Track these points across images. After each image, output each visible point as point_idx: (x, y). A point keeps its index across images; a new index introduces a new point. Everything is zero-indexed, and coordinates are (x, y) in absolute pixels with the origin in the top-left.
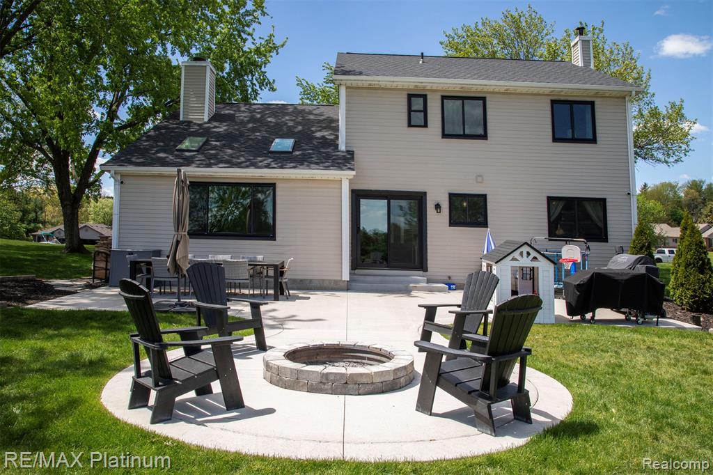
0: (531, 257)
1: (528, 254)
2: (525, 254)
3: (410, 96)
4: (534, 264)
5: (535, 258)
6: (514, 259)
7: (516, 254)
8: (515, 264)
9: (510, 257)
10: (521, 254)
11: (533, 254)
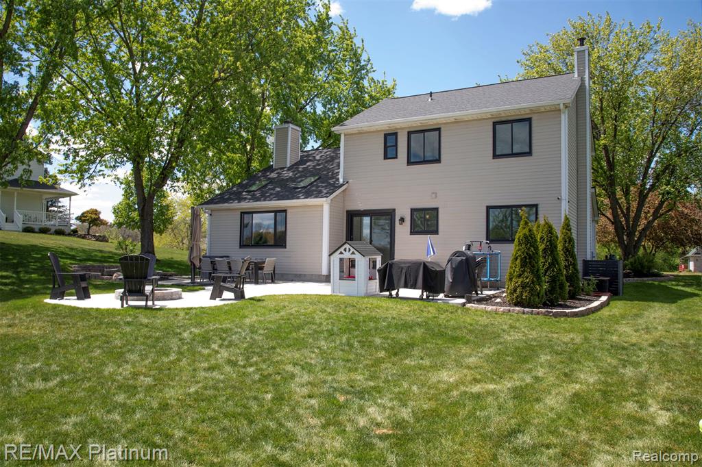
0: (351, 252)
1: (350, 250)
2: (347, 250)
3: (386, 136)
4: (353, 257)
5: (353, 253)
6: (341, 253)
7: (342, 249)
8: (341, 256)
9: (339, 251)
10: (345, 250)
11: (352, 250)
